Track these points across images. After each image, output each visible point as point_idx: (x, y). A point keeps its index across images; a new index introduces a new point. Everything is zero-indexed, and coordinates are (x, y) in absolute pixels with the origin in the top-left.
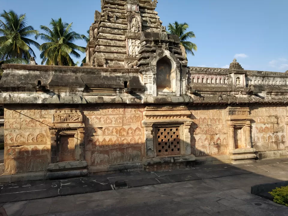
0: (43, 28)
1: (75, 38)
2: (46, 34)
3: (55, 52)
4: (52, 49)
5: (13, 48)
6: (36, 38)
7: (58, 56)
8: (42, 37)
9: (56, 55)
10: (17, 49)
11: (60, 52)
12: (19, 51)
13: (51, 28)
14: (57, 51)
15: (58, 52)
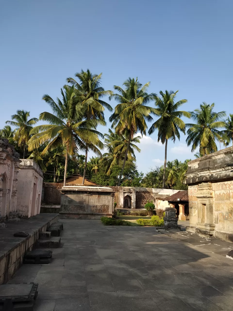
0: (116, 88)
1: (150, 100)
2: (120, 95)
3: (129, 114)
4: (127, 111)
5: (87, 109)
6: (110, 98)
7: (133, 119)
8: (116, 98)
9: (130, 117)
10: (91, 110)
11: (134, 114)
12: (93, 112)
13: (125, 88)
14: (131, 113)
15: (133, 114)
